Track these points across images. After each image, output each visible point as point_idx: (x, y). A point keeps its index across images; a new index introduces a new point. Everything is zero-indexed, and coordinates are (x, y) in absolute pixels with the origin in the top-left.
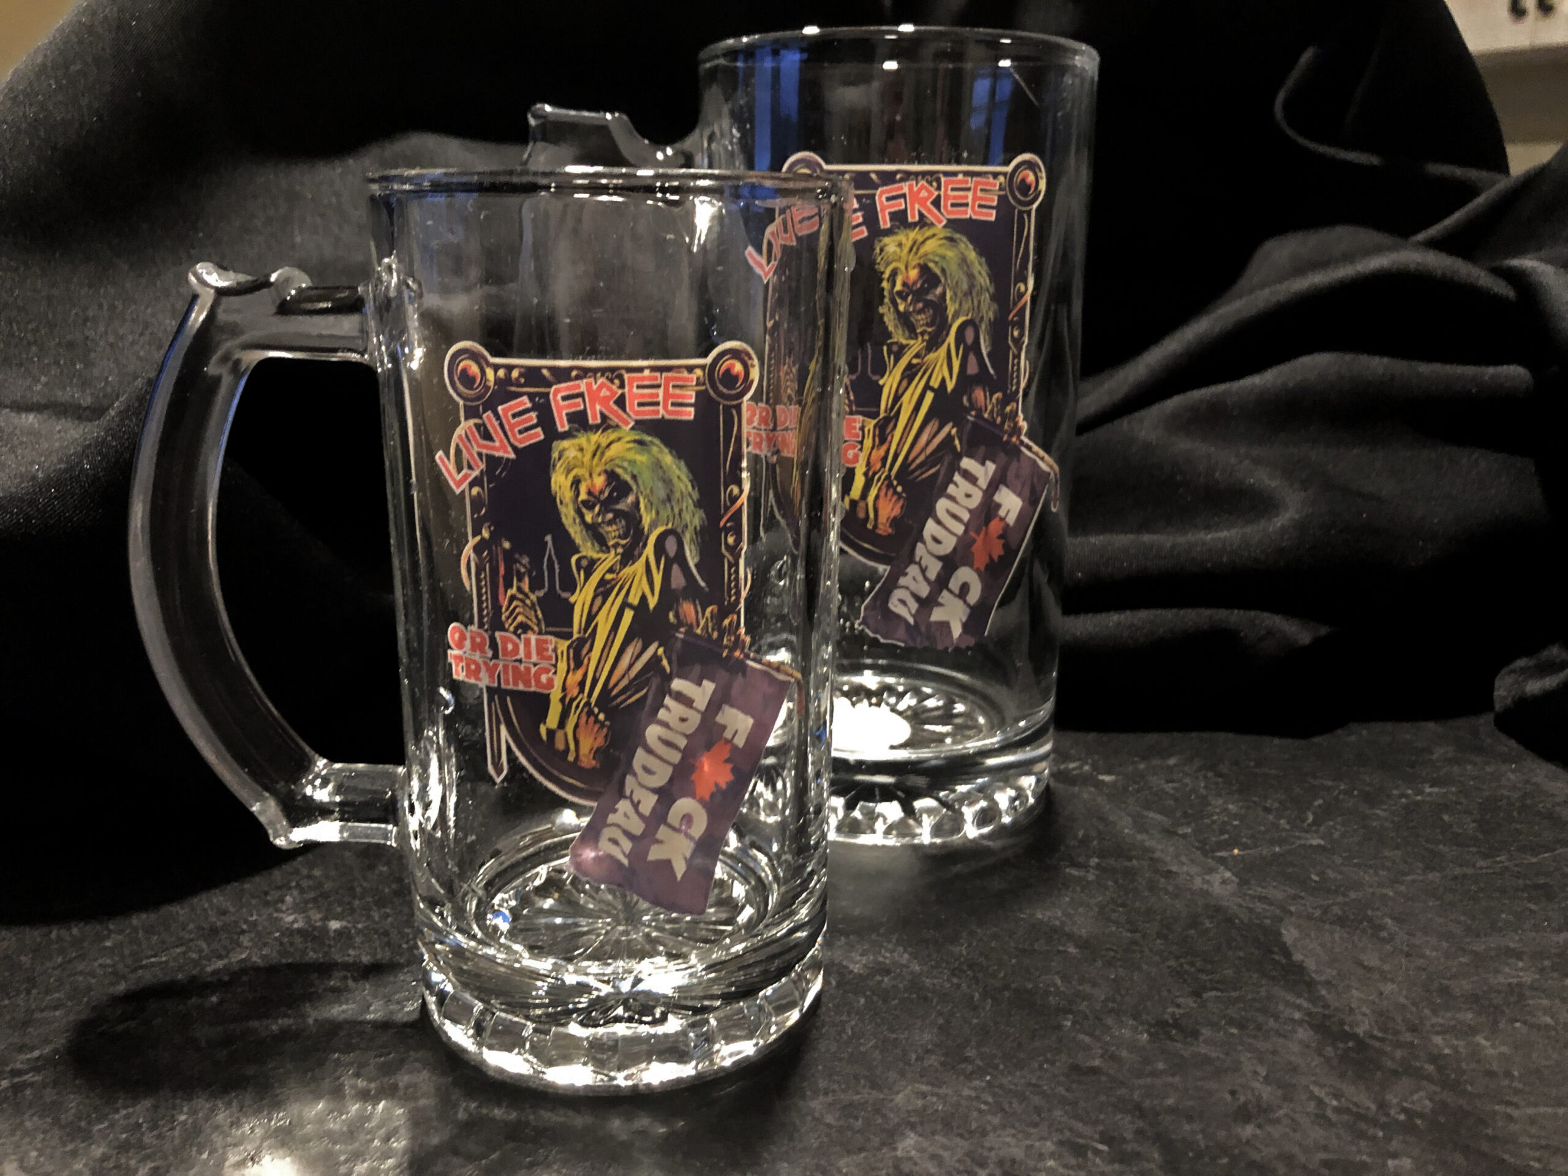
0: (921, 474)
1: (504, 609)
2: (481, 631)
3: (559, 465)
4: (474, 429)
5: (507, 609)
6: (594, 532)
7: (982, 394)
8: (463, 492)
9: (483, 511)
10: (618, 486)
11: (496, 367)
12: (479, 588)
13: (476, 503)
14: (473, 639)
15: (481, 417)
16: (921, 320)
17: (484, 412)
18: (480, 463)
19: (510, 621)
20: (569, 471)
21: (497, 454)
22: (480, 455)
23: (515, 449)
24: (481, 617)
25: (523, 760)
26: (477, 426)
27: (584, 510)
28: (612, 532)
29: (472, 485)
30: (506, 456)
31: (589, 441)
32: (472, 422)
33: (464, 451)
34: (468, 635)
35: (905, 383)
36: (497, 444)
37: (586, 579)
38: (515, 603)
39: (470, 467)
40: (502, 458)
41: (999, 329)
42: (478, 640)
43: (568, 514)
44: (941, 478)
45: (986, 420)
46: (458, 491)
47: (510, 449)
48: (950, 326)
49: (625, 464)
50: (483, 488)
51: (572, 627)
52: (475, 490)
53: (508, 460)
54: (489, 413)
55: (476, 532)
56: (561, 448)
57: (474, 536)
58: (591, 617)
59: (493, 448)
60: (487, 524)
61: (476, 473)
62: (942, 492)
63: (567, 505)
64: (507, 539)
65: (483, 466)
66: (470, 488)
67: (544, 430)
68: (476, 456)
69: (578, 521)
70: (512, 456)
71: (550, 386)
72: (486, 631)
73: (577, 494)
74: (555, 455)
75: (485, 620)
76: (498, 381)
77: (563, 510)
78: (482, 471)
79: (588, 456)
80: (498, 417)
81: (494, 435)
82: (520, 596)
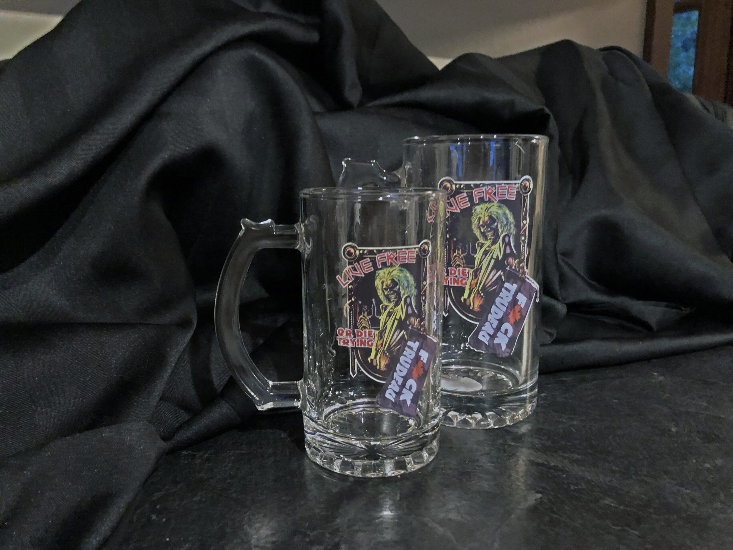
0: (491, 289)
1: (358, 322)
2: (350, 329)
3: (378, 278)
4: (351, 269)
5: (359, 322)
6: (387, 297)
7: (512, 260)
8: (346, 287)
9: (353, 293)
10: (395, 283)
11: (360, 250)
12: (350, 316)
13: (350, 290)
14: (347, 332)
15: (354, 265)
16: (490, 234)
17: (355, 263)
18: (352, 278)
19: (360, 326)
20: (380, 279)
21: (358, 275)
22: (353, 276)
23: (364, 273)
24: (350, 325)
25: (362, 370)
26: (352, 267)
27: (385, 291)
28: (393, 297)
29: (349, 285)
30: (361, 276)
31: (387, 270)
32: (350, 266)
33: (347, 275)
34: (345, 331)
35: (484, 256)
36: (359, 272)
37: (384, 312)
38: (362, 320)
39: (349, 279)
40: (360, 277)
41: (517, 238)
42: (349, 332)
43: (380, 293)
44: (497, 291)
45: (513, 269)
46: (344, 287)
47: (363, 274)
48: (500, 237)
49: (397, 277)
50: (353, 285)
51: (380, 326)
52: (350, 287)
53: (362, 277)
54: (357, 263)
55: (350, 298)
56: (378, 273)
57: (349, 300)
58: (385, 323)
59: (357, 274)
60: (354, 296)
61: (350, 281)
62: (498, 295)
63: (379, 290)
64: (360, 301)
65: (353, 279)
66: (349, 286)
67: (374, 268)
68: (351, 276)
69: (383, 294)
70: (363, 276)
71: (376, 254)
72: (352, 329)
73: (383, 286)
74: (377, 275)
75: (351, 326)
76: (360, 254)
77: (378, 291)
78: (353, 281)
79: (386, 275)
80: (359, 264)
81: (358, 270)
82: (364, 318)
